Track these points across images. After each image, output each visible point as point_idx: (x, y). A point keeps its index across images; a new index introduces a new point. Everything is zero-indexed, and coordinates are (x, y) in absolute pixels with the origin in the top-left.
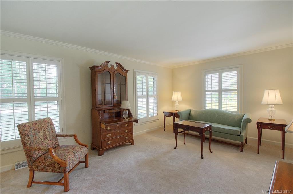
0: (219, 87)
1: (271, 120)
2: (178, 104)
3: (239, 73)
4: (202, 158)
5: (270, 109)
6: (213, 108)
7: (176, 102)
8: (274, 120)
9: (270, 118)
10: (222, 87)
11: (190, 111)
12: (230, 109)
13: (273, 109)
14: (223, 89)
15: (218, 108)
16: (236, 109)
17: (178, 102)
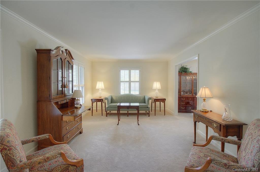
0: (129, 79)
1: (157, 97)
2: (101, 92)
3: (140, 71)
4: (139, 125)
5: (156, 92)
6: (125, 93)
7: (100, 90)
8: (158, 97)
9: (156, 96)
10: (130, 79)
11: (112, 97)
12: (136, 93)
13: (157, 92)
14: (131, 81)
15: (128, 93)
16: (138, 93)
17: (101, 90)
